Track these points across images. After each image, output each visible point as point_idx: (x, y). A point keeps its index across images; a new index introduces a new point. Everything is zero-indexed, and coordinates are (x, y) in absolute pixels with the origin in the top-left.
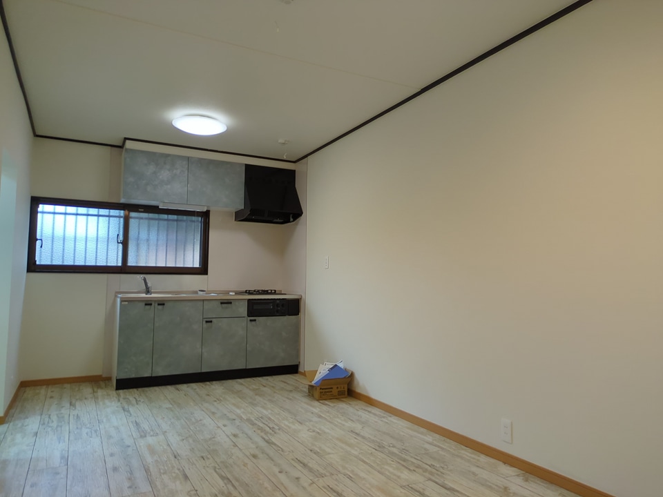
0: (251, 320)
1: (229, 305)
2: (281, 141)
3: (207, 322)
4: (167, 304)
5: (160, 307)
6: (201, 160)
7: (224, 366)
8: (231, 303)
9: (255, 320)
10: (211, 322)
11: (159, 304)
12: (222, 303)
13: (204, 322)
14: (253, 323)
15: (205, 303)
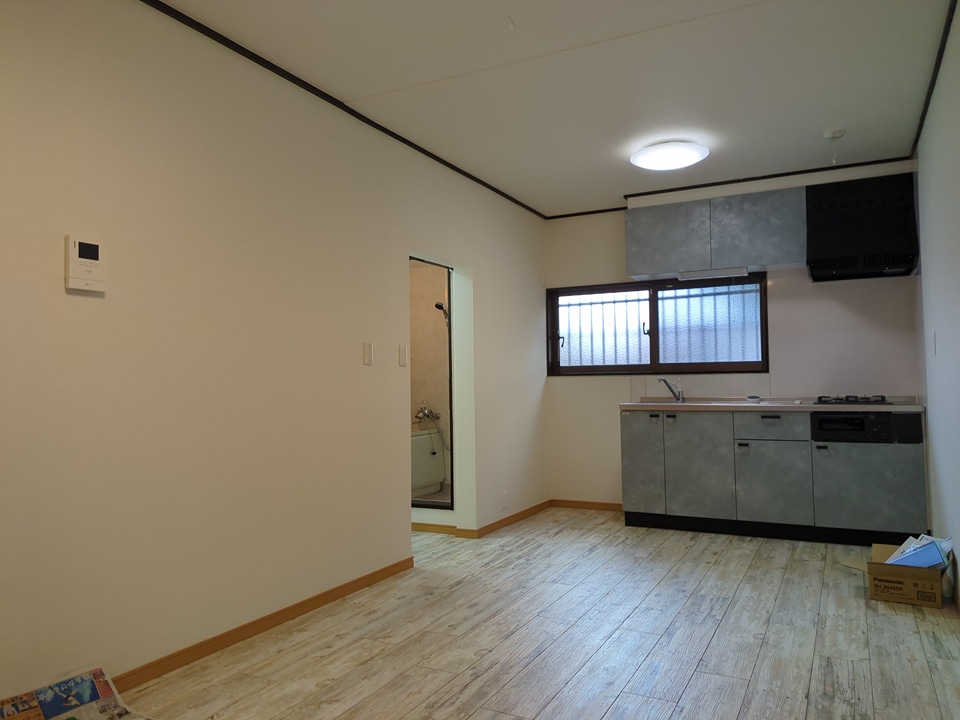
0: (818, 447)
1: (777, 420)
2: (827, 135)
3: (740, 445)
4: (680, 417)
5: (671, 420)
6: (729, 200)
7: (774, 516)
8: (779, 417)
9: (826, 447)
10: (747, 445)
11: (668, 416)
12: (763, 417)
13: (736, 445)
14: (823, 451)
15: (736, 416)
